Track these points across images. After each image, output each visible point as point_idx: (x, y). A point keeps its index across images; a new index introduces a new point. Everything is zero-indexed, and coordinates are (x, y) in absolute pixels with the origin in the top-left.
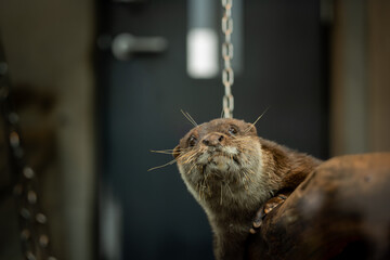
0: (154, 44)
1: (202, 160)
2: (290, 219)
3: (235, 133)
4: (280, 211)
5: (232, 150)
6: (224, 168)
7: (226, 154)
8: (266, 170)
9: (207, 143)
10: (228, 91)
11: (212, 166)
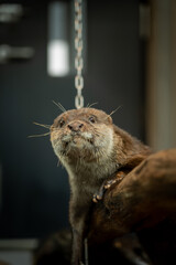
0: (25, 52)
1: (65, 139)
2: (127, 195)
3: (93, 121)
4: (119, 187)
5: (88, 135)
6: (80, 146)
7: (83, 138)
8: (115, 148)
9: (70, 128)
10: (79, 92)
11: (72, 144)
